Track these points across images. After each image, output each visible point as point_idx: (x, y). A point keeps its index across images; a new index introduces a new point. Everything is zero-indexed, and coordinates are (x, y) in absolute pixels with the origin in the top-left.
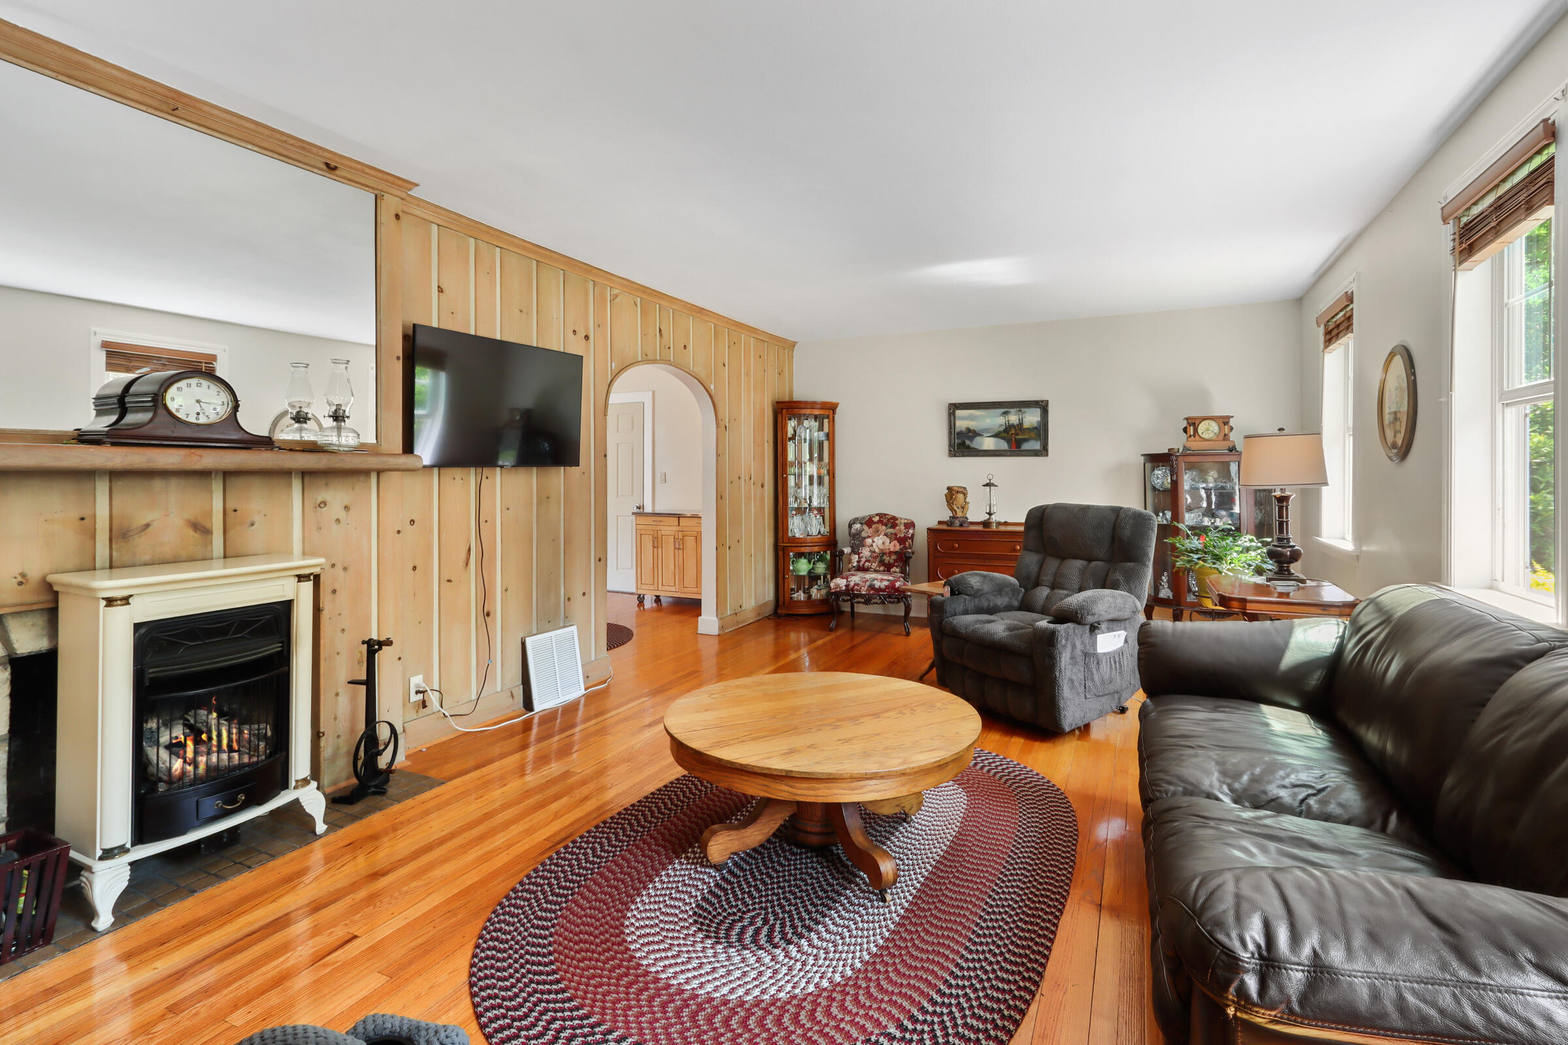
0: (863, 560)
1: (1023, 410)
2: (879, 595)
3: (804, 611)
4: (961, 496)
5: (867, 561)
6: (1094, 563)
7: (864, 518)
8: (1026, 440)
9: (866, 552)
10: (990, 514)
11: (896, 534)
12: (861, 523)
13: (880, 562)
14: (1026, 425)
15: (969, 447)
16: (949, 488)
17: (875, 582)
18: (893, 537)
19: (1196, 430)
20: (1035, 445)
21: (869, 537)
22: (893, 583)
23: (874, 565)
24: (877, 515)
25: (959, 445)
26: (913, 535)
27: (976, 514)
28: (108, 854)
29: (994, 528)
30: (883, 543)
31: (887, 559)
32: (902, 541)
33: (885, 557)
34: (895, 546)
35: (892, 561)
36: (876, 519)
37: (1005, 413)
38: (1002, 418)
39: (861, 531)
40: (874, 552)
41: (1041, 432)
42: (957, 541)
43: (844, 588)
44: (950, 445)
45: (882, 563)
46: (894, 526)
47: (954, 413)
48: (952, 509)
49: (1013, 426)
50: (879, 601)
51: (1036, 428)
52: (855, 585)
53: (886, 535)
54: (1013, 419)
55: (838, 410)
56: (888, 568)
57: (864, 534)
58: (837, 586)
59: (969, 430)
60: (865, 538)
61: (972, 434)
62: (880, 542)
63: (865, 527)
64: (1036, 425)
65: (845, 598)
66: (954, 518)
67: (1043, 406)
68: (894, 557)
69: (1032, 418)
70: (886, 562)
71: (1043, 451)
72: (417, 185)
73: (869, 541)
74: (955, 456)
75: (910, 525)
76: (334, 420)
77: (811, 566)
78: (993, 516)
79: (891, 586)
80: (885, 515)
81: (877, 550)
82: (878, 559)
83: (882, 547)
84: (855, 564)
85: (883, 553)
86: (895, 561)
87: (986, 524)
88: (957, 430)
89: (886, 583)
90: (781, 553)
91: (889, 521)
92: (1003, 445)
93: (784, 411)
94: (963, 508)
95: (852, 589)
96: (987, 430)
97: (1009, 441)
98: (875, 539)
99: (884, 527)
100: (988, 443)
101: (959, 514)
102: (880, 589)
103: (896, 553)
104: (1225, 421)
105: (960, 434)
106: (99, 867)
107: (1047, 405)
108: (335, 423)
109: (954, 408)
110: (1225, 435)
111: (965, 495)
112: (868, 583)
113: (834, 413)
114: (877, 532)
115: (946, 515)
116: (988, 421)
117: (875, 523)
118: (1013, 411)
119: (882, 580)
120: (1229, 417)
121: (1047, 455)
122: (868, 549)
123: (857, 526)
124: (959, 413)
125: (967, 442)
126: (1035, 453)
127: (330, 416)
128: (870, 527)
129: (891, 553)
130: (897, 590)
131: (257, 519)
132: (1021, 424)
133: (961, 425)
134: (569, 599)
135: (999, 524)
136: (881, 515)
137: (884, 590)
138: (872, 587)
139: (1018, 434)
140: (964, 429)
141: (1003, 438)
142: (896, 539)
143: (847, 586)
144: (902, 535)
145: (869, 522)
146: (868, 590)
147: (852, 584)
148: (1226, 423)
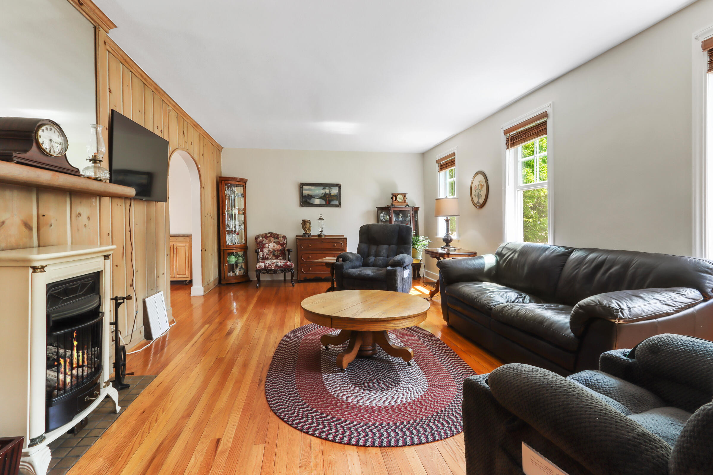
0: (265, 254)
1: (331, 187)
2: (280, 269)
3: (234, 281)
4: (308, 224)
5: (267, 255)
6: (391, 246)
7: (263, 235)
8: (332, 200)
9: (266, 251)
10: (321, 232)
11: (279, 242)
12: (262, 237)
13: (273, 255)
14: (332, 194)
15: (309, 203)
16: (303, 221)
17: (278, 263)
18: (278, 243)
19: (396, 198)
20: (336, 202)
21: (267, 244)
22: (286, 263)
23: (271, 256)
24: (269, 233)
25: (305, 201)
26: (286, 242)
27: (314, 232)
28: (34, 442)
29: (323, 237)
30: (274, 246)
31: (276, 253)
32: (282, 245)
33: (275, 253)
34: (279, 247)
35: (279, 254)
36: (269, 235)
37: (324, 189)
38: (323, 190)
39: (263, 241)
40: (270, 250)
41: (339, 197)
42: (310, 243)
43: (263, 267)
44: (301, 202)
45: (274, 255)
46: (278, 238)
47: (302, 187)
48: (305, 230)
49: (327, 194)
50: (280, 272)
51: (336, 195)
52: (269, 265)
53: (274, 242)
54: (327, 191)
55: (247, 183)
56: (277, 257)
57: (264, 242)
58: (260, 266)
59: (309, 195)
60: (265, 244)
61: (310, 197)
62: (272, 246)
63: (264, 239)
64: (336, 194)
65: (264, 272)
66: (305, 233)
67: (339, 186)
68: (279, 252)
69: (335, 191)
70: (276, 255)
71: (339, 205)
72: (116, 27)
73: (267, 245)
74: (303, 206)
75: (284, 237)
76: (93, 163)
77: (237, 259)
78: (322, 233)
79: (286, 265)
80: (273, 233)
81: (271, 249)
82: (272, 254)
83: (273, 248)
84: (261, 256)
85: (274, 251)
86: (280, 254)
87: (320, 236)
88: (304, 195)
89: (283, 263)
90: (222, 253)
91: (275, 236)
92: (323, 202)
93: (223, 182)
94: (309, 229)
95: (268, 267)
96: (316, 195)
97: (326, 201)
98: (270, 244)
99: (273, 239)
100: (317, 201)
101: (308, 232)
102: (281, 266)
103: (280, 250)
104: (404, 195)
105: (305, 197)
106: (33, 451)
107: (341, 186)
108: (93, 164)
109: (302, 185)
110: (405, 200)
111: (310, 223)
112: (275, 264)
113: (246, 185)
114: (270, 241)
115: (302, 232)
116: (317, 191)
117: (268, 237)
118: (327, 187)
119: (281, 262)
120: (406, 194)
121: (341, 207)
122: (267, 249)
123: (260, 239)
124: (305, 187)
125: (308, 200)
126: (336, 206)
127: (90, 160)
128: (266, 239)
129: (278, 250)
130: (289, 266)
131: (53, 221)
132: (330, 193)
133: (305, 192)
134: (158, 276)
135: (325, 236)
136: (271, 233)
137: (282, 267)
138: (277, 266)
139: (329, 198)
140: (306, 195)
141: (323, 199)
142: (279, 244)
143: (265, 266)
144: (282, 242)
145: (265, 236)
146: (275, 267)
147: (267, 265)
148: (405, 196)
